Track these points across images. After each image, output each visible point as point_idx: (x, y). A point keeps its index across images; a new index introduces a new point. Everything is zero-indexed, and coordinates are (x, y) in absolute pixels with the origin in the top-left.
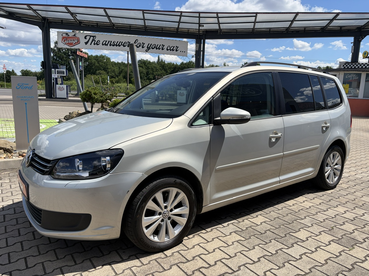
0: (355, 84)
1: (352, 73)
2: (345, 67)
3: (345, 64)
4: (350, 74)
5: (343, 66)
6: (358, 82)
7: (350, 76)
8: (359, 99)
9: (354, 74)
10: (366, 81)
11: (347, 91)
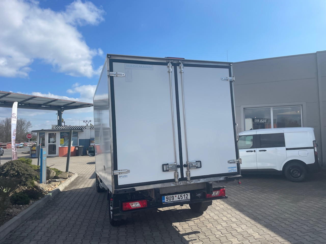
1: (65, 132)
6: (68, 137)
11: (63, 143)
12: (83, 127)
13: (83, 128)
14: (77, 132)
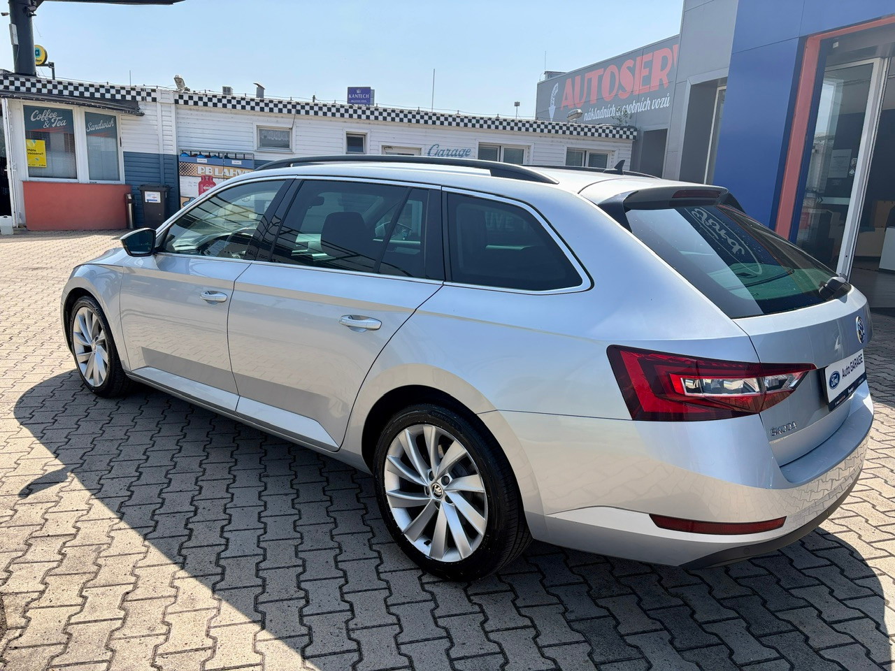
0: (58, 140)
1: (47, 109)
4: (42, 110)
6: (66, 135)
7: (41, 117)
8: (81, 184)
9: (53, 110)
10: (88, 134)
11: (42, 160)
12: (139, 93)
13: (138, 98)
14: (112, 117)
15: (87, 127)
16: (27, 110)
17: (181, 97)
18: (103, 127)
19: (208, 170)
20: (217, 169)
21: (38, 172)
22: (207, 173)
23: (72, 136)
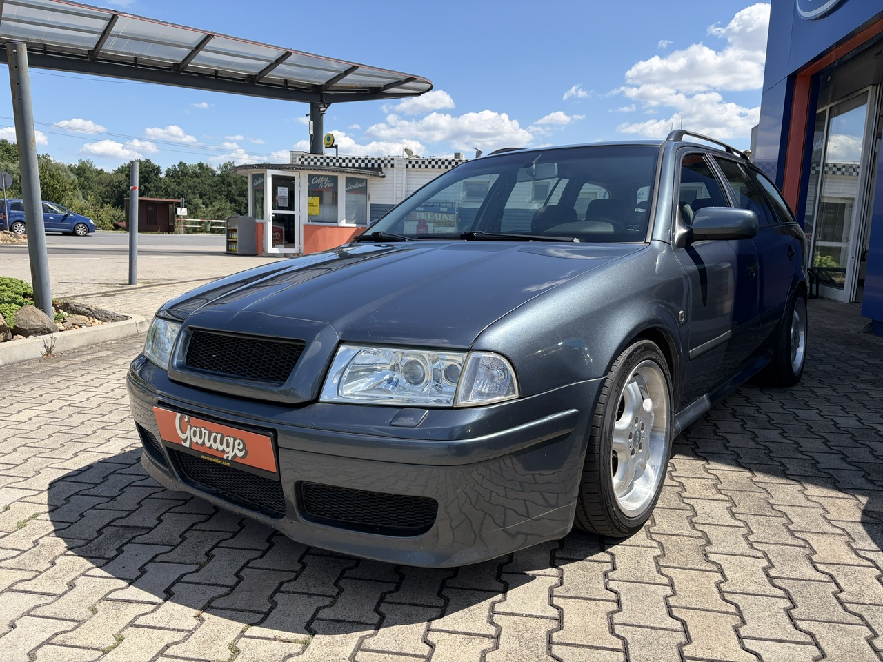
1: (322, 176)
2: (303, 163)
3: (303, 157)
4: (319, 176)
5: (300, 159)
6: (333, 192)
7: (318, 181)
9: (326, 176)
10: (346, 191)
11: (316, 211)
12: (383, 162)
14: (363, 179)
15: (346, 187)
16: (310, 177)
17: (410, 162)
18: (358, 187)
19: (423, 216)
20: (429, 214)
21: (314, 219)
22: (423, 218)
23: (336, 193)
